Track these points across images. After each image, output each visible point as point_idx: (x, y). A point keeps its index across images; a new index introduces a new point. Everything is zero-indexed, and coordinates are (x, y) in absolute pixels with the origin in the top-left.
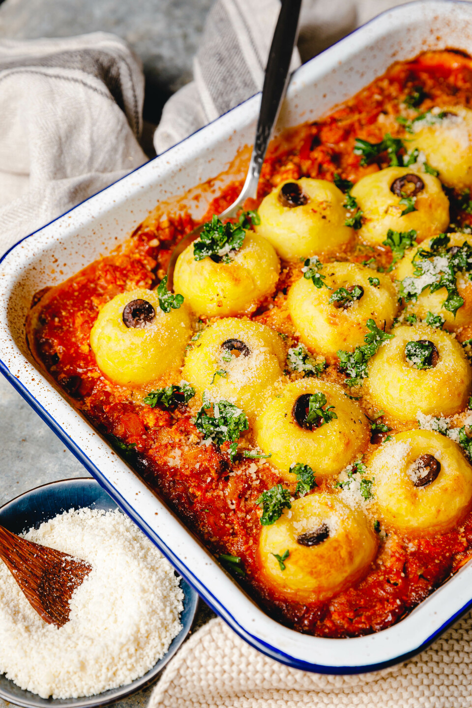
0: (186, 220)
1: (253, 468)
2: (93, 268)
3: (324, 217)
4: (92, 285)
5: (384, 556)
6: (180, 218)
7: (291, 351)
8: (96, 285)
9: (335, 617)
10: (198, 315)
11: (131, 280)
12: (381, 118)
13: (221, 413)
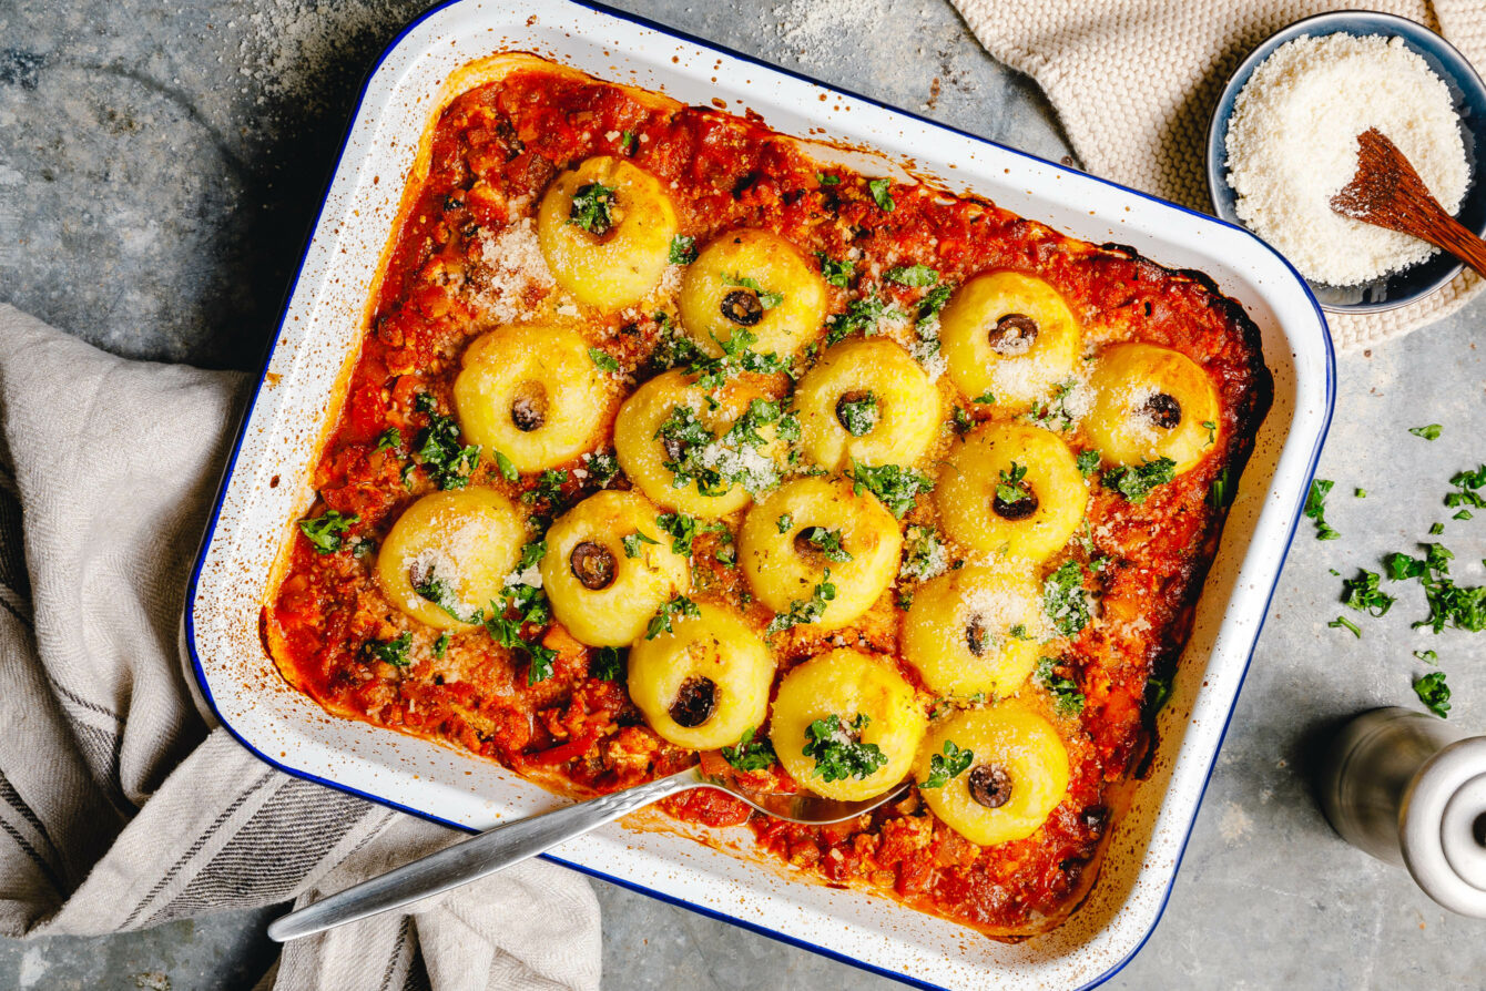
0: (767, 842)
1: (1103, 531)
2: (919, 906)
3: (716, 642)
4: (938, 893)
5: (1118, 336)
6: (771, 850)
7: (923, 579)
8: (933, 890)
9: (1216, 350)
10: (928, 724)
11: (914, 844)
12: (452, 678)
13: (1060, 606)
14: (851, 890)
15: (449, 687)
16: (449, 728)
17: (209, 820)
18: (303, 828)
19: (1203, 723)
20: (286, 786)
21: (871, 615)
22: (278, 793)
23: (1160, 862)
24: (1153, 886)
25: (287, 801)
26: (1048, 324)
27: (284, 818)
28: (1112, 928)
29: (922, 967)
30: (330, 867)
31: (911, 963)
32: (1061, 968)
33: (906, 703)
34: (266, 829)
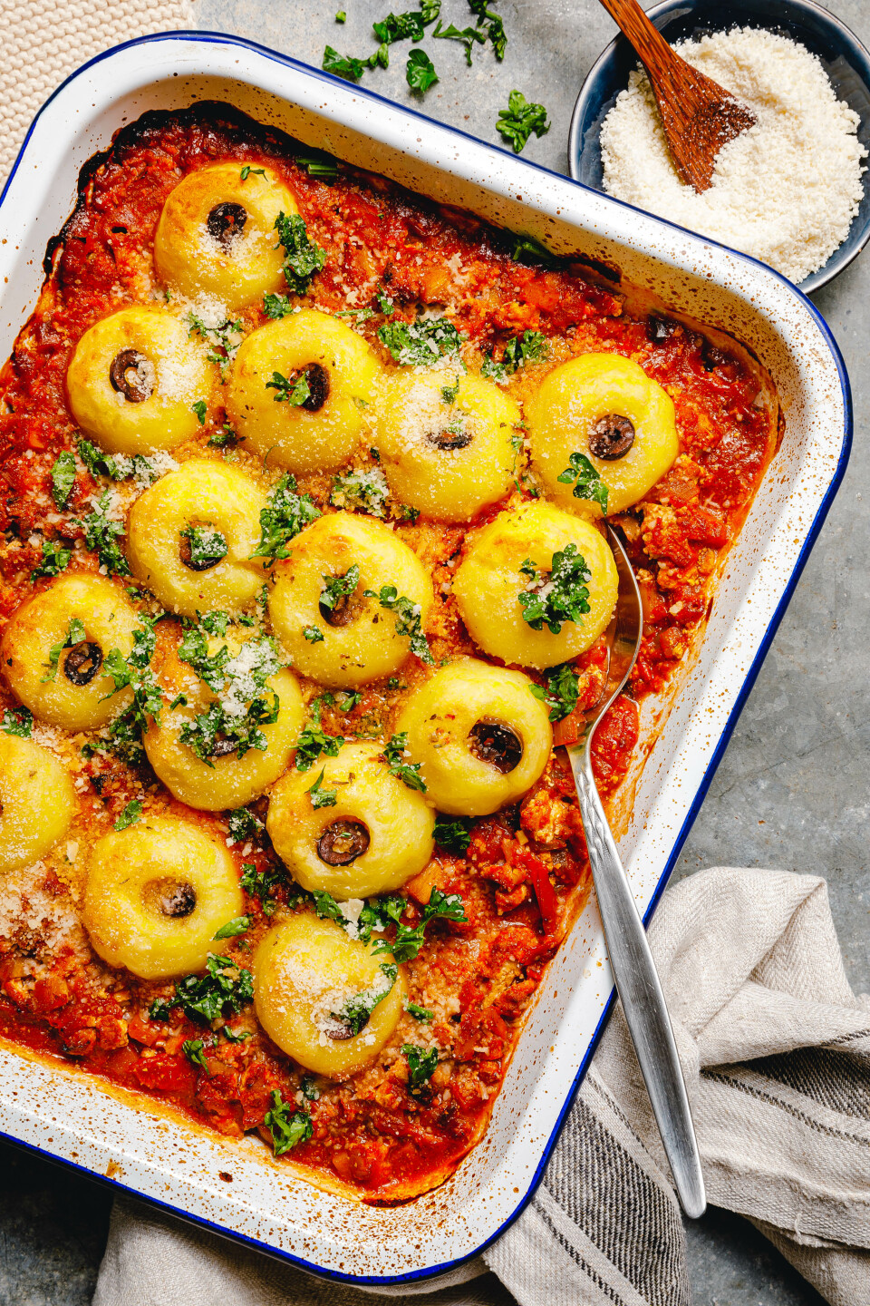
0: (658, 682)
1: (352, 297)
2: (738, 524)
3: (433, 717)
4: (727, 503)
5: (146, 265)
6: (666, 678)
7: (386, 493)
8: (723, 509)
9: (169, 160)
10: (542, 499)
11: (671, 525)
12: (455, 1004)
13: (427, 348)
14: (715, 595)
15: (463, 1009)
16: (509, 1013)
17: (580, 1276)
18: (596, 1176)
19: (561, 204)
20: (551, 1191)
21: (421, 551)
22: (557, 1200)
23: (706, 261)
24: (730, 270)
25: (566, 1190)
26: (124, 338)
27: (584, 1196)
28: (773, 318)
29: (796, 523)
30: (641, 1150)
31: (792, 535)
32: (811, 375)
33: (515, 520)
34: (595, 1216)
